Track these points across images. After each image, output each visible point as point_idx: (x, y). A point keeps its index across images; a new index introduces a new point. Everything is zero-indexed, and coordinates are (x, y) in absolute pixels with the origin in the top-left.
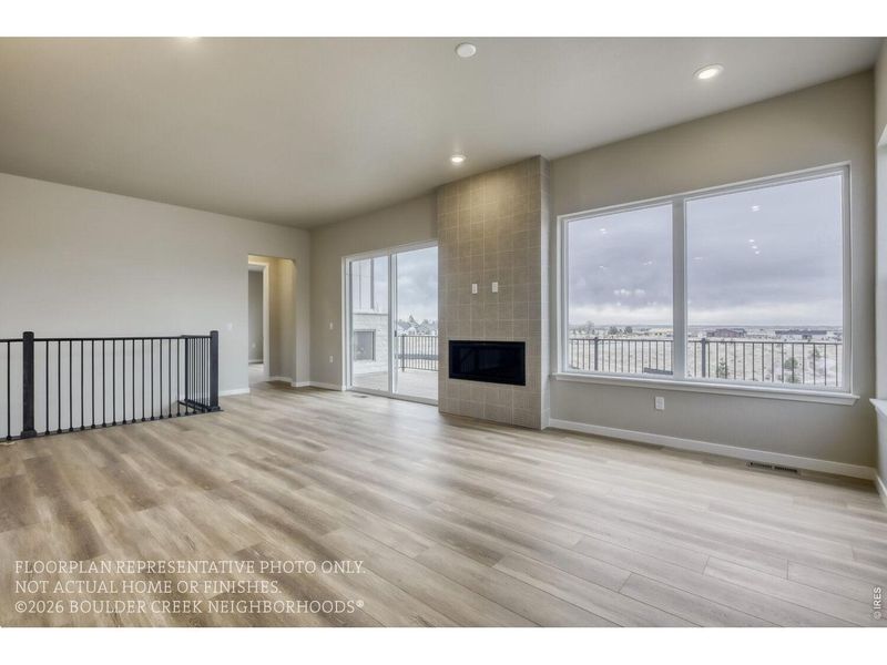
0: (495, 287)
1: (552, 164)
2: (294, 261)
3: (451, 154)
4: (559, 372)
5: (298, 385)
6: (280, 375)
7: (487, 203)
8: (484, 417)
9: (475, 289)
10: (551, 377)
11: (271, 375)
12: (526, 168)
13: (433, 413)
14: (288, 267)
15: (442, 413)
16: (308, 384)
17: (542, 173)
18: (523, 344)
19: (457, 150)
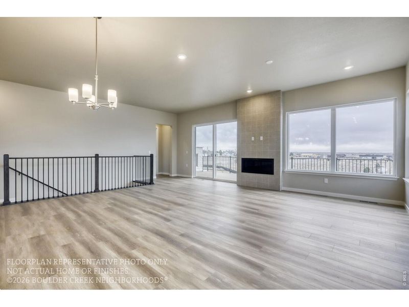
0: (262, 138)
1: (284, 93)
2: (171, 126)
3: (247, 89)
4: (286, 170)
5: (173, 175)
6: (162, 171)
7: (258, 107)
8: (256, 187)
9: (253, 139)
10: (283, 171)
11: (159, 172)
12: (274, 95)
13: (235, 186)
14: (167, 129)
15: (238, 185)
16: (176, 175)
17: (281, 97)
18: (273, 159)
19: (249, 88)
